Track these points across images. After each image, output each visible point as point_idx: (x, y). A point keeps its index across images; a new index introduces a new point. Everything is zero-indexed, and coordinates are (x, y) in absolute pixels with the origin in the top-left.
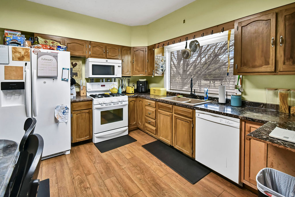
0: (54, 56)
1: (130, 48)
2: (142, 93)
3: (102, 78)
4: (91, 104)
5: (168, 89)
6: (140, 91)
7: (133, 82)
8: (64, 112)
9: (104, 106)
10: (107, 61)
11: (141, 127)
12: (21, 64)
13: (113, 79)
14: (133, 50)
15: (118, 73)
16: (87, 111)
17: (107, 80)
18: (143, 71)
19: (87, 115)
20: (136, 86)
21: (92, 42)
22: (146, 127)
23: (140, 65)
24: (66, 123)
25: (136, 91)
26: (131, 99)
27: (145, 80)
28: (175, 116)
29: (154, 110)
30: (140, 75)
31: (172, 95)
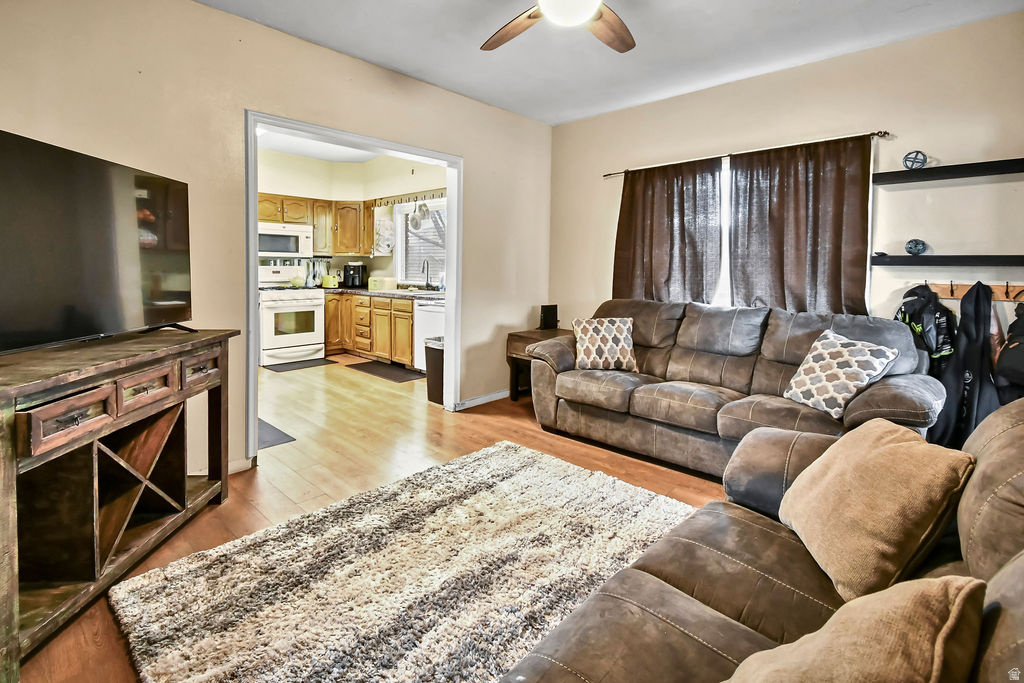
1: (329, 204)
2: (354, 287)
3: (275, 258)
5: (401, 280)
6: (350, 284)
7: (337, 266)
10: (284, 227)
11: (349, 346)
13: (296, 262)
14: (336, 207)
15: (306, 250)
17: (284, 261)
18: (355, 246)
20: (342, 275)
22: (357, 342)
23: (348, 235)
25: (341, 285)
26: (331, 297)
27: (360, 263)
28: (394, 314)
29: (368, 311)
30: (350, 254)
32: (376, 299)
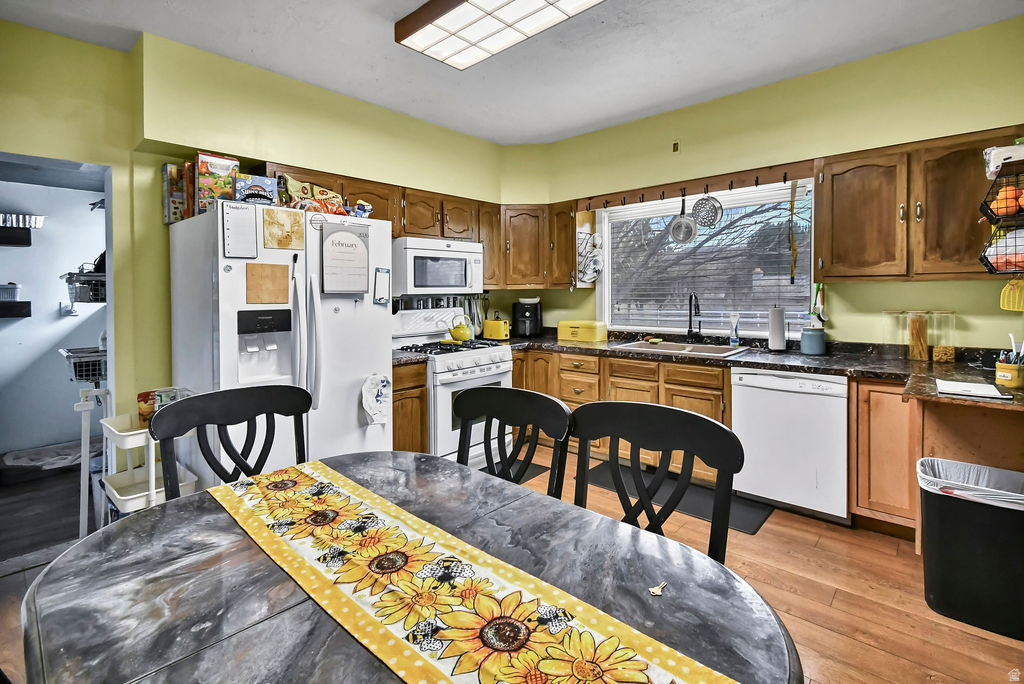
0: (360, 236)
1: (497, 208)
4: (424, 374)
8: (378, 396)
9: (460, 375)
10: (448, 246)
12: (283, 257)
13: (459, 300)
14: (506, 213)
15: (475, 282)
16: (416, 392)
18: (537, 275)
19: (417, 401)
21: (408, 191)
23: (526, 257)
24: (383, 425)
25: (514, 335)
27: (536, 300)
29: (594, 380)
30: (528, 287)
31: (624, 338)
32: (616, 361)
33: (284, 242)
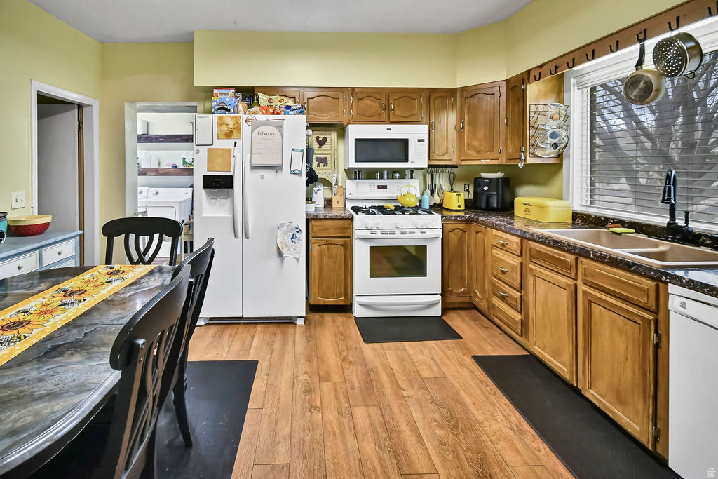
0: (277, 127)
1: (452, 92)
2: (489, 209)
3: (381, 170)
4: (351, 228)
5: (579, 201)
6: (483, 205)
7: (464, 179)
8: (293, 238)
9: (378, 234)
10: (389, 129)
11: (482, 305)
12: (228, 143)
13: (408, 173)
15: (418, 157)
16: (341, 241)
17: (393, 173)
18: (492, 150)
19: (341, 249)
20: (472, 190)
21: (357, 90)
22: (494, 306)
23: (481, 134)
24: (297, 260)
25: (469, 205)
26: (451, 225)
27: (499, 175)
28: (585, 292)
29: (516, 262)
30: (483, 162)
31: (591, 223)
32: (533, 244)
33: (229, 135)
